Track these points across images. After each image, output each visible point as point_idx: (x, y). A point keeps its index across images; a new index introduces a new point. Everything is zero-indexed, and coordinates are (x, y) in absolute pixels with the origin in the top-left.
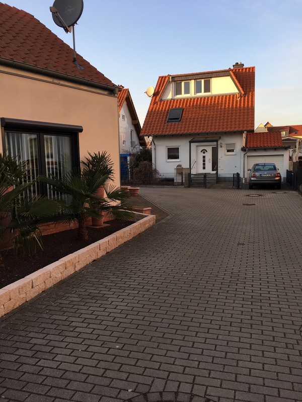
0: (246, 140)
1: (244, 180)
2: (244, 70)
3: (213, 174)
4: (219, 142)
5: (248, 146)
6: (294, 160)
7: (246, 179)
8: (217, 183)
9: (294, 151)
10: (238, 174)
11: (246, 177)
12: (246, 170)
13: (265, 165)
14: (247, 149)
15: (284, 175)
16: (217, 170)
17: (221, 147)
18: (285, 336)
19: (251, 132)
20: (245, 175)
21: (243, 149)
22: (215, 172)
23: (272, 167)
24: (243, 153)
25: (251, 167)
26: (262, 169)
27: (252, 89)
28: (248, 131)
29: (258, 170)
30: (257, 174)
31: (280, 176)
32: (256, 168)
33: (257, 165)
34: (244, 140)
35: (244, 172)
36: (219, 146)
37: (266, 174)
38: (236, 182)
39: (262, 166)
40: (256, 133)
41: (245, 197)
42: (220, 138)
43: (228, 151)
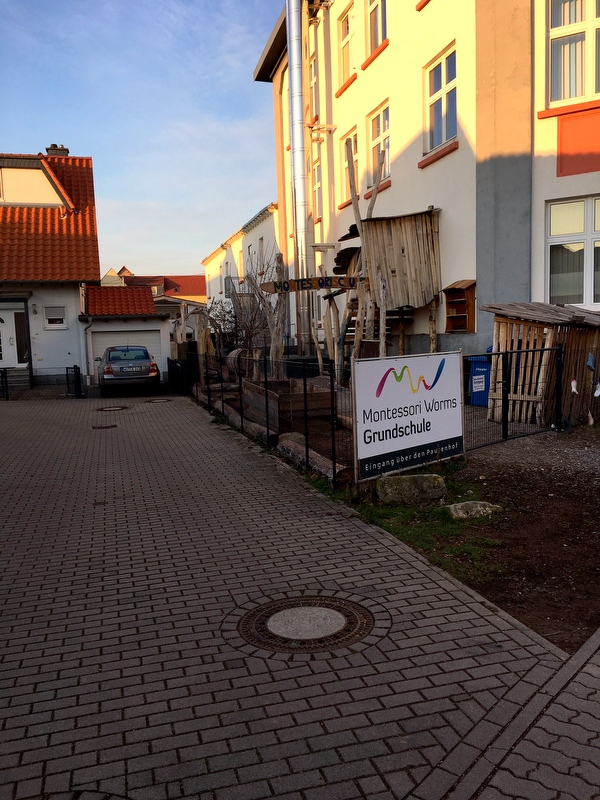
0: (87, 299)
1: (88, 380)
2: (70, 161)
3: (23, 370)
4: (30, 304)
5: (91, 312)
6: (180, 341)
7: (92, 378)
8: (32, 387)
9: (178, 323)
10: (76, 369)
11: (92, 373)
12: (91, 360)
13: (128, 350)
14: (90, 319)
15: (163, 368)
16: (29, 360)
17: (35, 312)
18: (198, 644)
19: (94, 284)
20: (91, 370)
21: (83, 319)
22: (24, 365)
23: (142, 353)
24: (82, 327)
25: (101, 354)
26: (122, 357)
27: (89, 202)
28: (88, 284)
29: (116, 359)
30: (115, 367)
31: (158, 370)
32: (111, 356)
33: (113, 349)
34: (82, 299)
35: (88, 363)
36: (30, 311)
37: (132, 367)
38: (73, 384)
39: (122, 351)
40: (105, 288)
41: (95, 413)
42: (31, 294)
43: (51, 321)
